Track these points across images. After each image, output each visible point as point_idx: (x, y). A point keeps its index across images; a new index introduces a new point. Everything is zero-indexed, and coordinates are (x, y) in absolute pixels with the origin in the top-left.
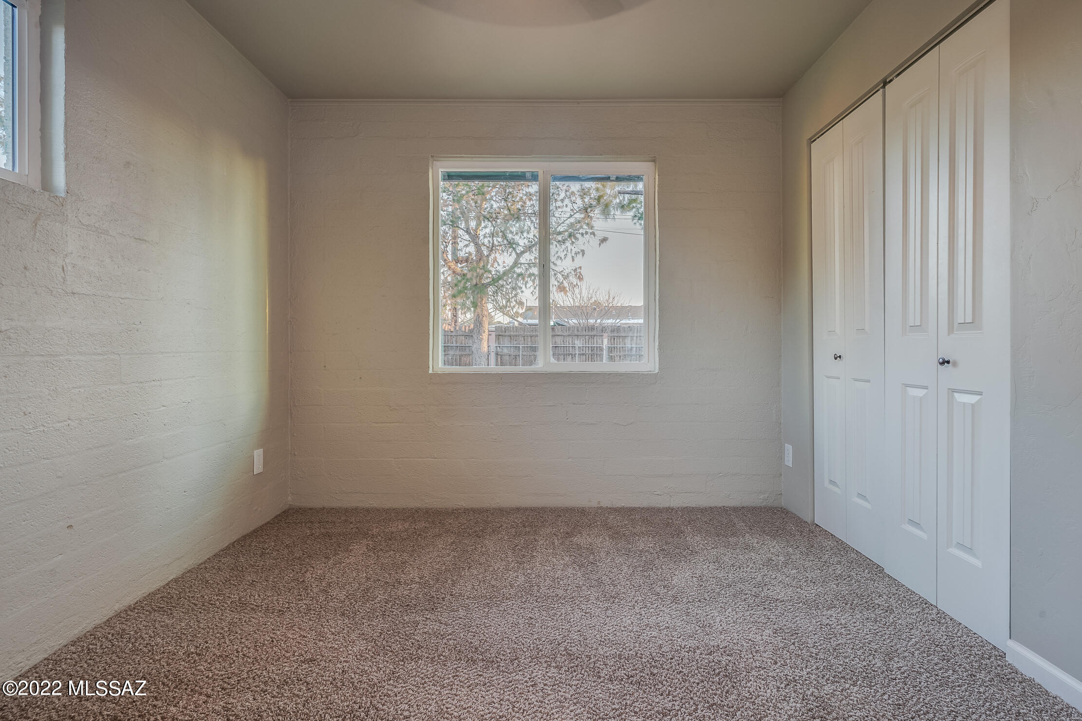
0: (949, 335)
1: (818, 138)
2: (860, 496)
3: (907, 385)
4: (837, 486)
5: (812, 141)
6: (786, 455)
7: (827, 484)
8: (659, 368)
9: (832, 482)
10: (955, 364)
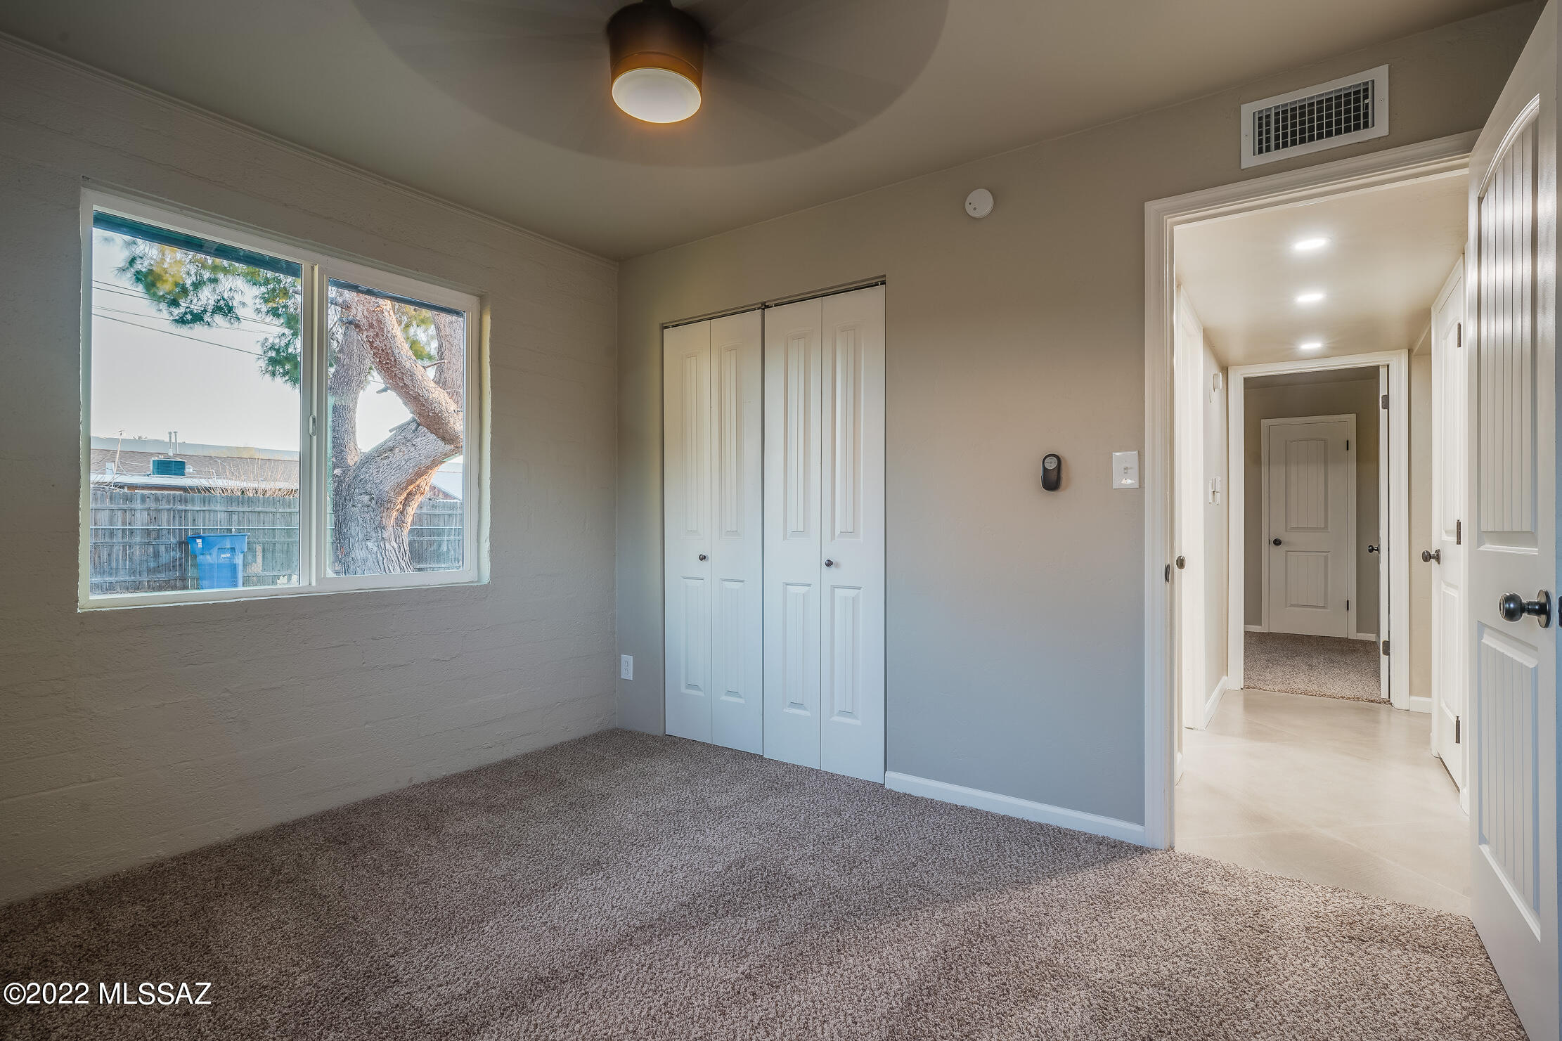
0: (831, 541)
1: (673, 326)
2: (730, 693)
3: (787, 584)
4: (700, 690)
5: (664, 327)
6: (623, 667)
7: (684, 690)
8: (491, 577)
9: (690, 686)
10: (837, 565)
